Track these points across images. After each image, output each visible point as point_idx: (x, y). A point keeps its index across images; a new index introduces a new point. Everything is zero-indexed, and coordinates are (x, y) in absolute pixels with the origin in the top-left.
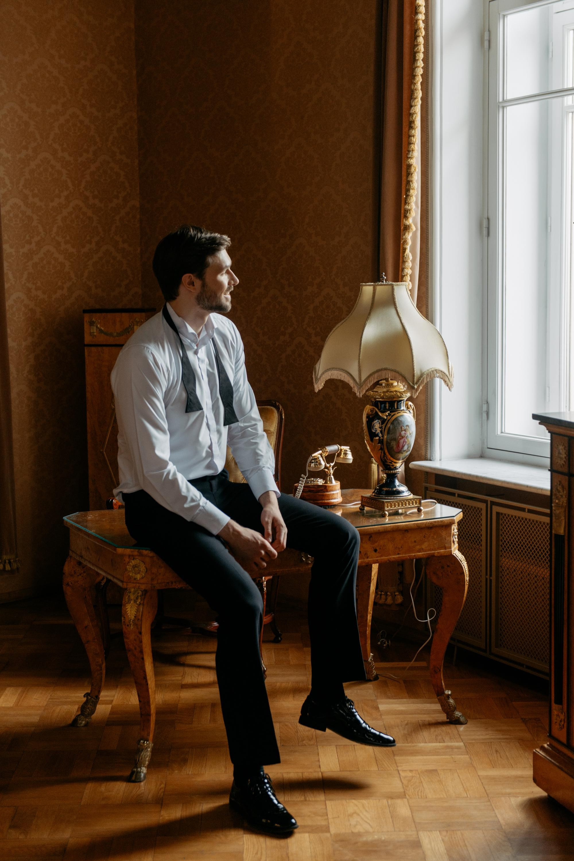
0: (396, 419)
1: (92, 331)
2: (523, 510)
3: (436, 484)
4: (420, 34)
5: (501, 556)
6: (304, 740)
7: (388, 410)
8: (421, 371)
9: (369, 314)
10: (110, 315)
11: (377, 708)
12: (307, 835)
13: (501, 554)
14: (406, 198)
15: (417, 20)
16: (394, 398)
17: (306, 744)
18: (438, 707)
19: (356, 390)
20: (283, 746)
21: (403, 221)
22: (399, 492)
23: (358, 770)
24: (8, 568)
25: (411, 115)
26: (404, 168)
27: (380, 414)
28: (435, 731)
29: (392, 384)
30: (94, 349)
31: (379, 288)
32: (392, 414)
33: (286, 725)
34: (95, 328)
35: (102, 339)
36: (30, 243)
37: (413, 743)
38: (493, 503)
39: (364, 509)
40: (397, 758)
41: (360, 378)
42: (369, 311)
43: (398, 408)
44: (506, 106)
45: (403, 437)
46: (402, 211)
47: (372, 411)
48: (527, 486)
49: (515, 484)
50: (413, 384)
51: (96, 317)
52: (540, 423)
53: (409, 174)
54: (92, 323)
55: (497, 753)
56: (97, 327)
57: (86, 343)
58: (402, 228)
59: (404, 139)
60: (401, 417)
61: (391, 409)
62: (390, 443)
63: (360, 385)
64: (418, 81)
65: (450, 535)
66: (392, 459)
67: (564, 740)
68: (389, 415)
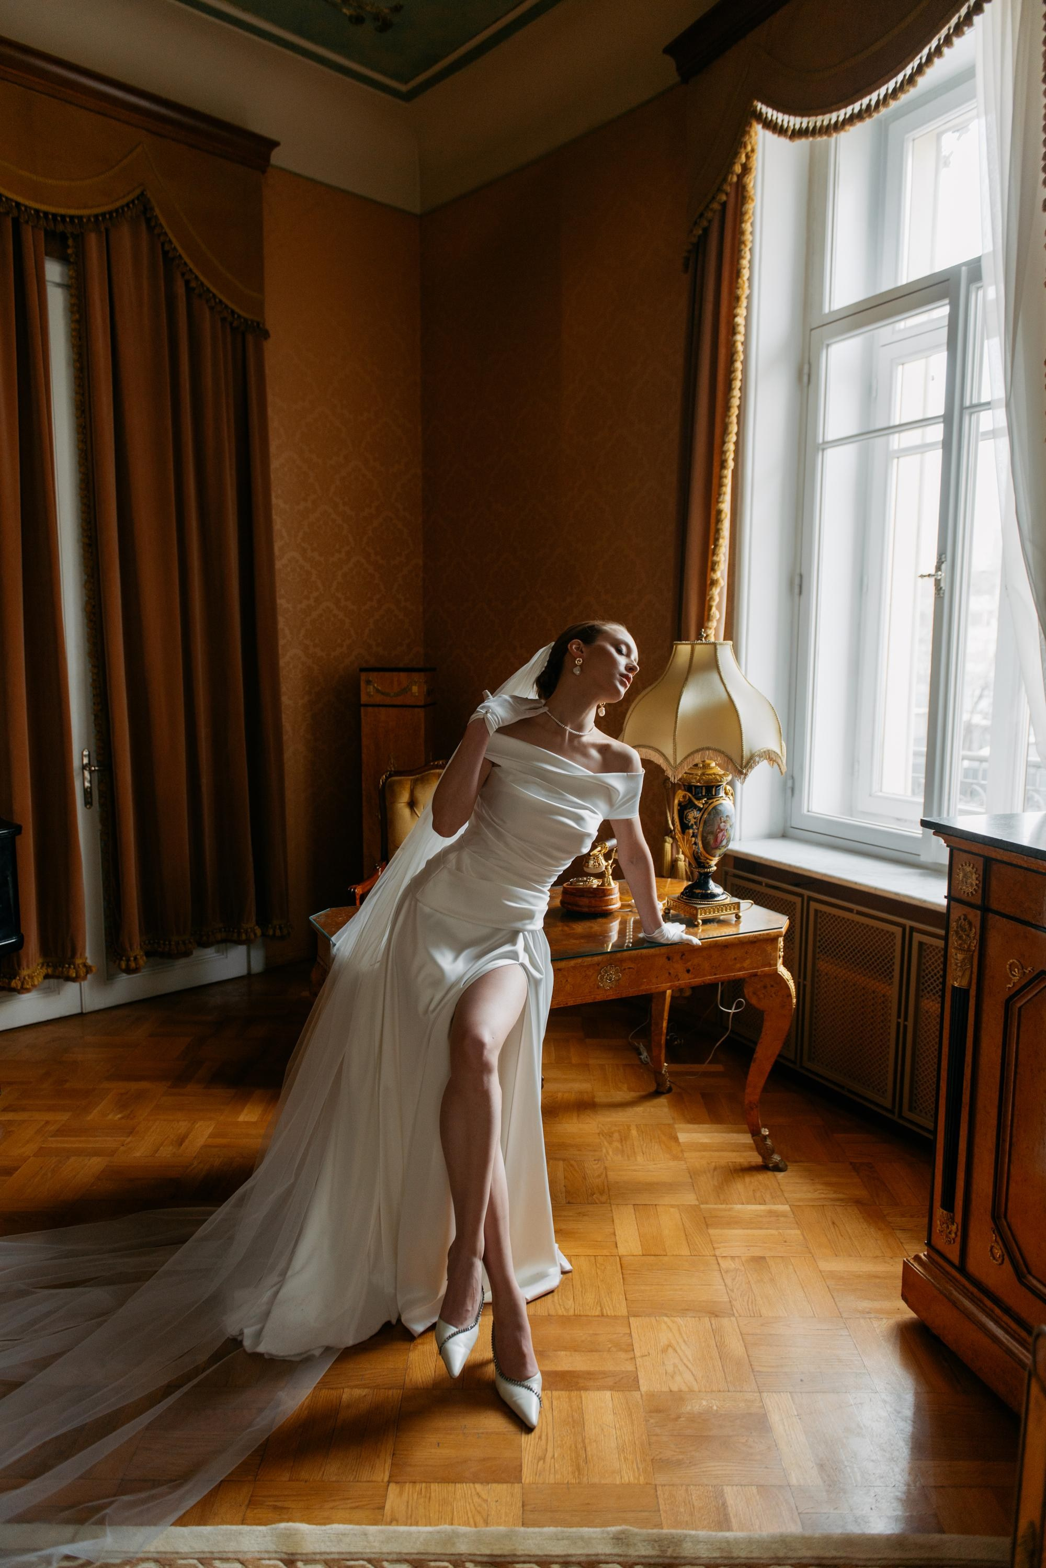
0: (715, 808)
1: (368, 690)
2: (851, 910)
3: (735, 868)
4: (738, 358)
5: (818, 959)
6: (594, 1194)
7: (704, 797)
8: (751, 751)
9: (686, 679)
10: (387, 674)
11: (676, 1139)
12: (608, 1394)
13: (817, 956)
14: (715, 549)
15: (735, 342)
16: (712, 782)
17: (597, 1201)
18: (747, 1139)
19: (669, 773)
20: (569, 1203)
21: (710, 574)
22: (713, 896)
23: (665, 1254)
24: (278, 933)
25: (723, 453)
26: (713, 513)
27: (696, 802)
28: (751, 1181)
29: (709, 765)
30: (370, 709)
31: (698, 648)
32: (710, 801)
33: (572, 1165)
34: (372, 687)
35: (378, 699)
36: (308, 598)
37: (727, 1204)
38: (810, 899)
39: (669, 913)
40: (712, 1231)
41: (675, 760)
42: (685, 676)
43: (715, 795)
44: (827, 448)
45: (722, 830)
46: (709, 564)
47: (684, 797)
48: (856, 883)
49: (839, 879)
50: (741, 767)
51: (373, 676)
52: (934, 834)
53: (719, 521)
54: (368, 682)
55: (834, 1227)
56: (374, 687)
57: (362, 702)
58: (709, 582)
59: (715, 481)
60: (721, 806)
61: (708, 795)
62: (706, 838)
63: (675, 768)
64: (733, 414)
65: (776, 949)
66: (707, 856)
67: (956, 1261)
68: (706, 803)
